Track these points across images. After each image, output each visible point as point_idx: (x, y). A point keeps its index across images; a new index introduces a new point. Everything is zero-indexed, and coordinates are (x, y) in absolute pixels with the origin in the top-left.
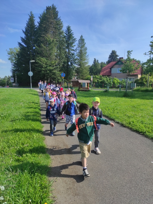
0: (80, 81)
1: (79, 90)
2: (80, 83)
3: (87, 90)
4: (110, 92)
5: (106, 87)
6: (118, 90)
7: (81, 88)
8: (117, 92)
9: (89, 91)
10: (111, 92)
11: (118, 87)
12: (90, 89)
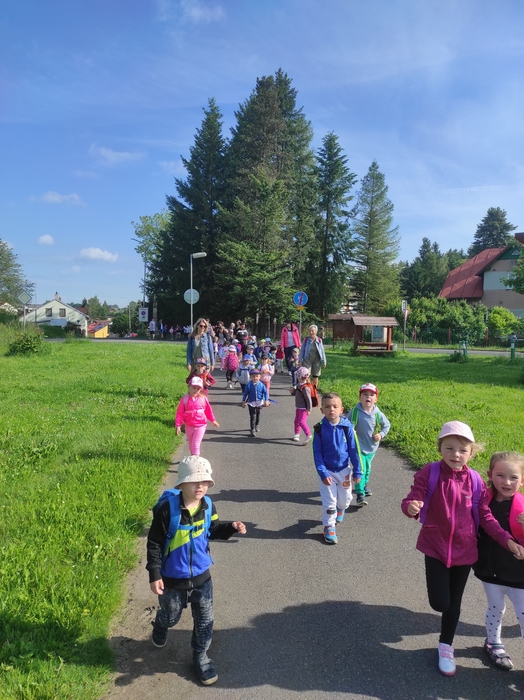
0: (359, 320)
1: (354, 353)
2: (360, 328)
3: (385, 353)
4: (472, 360)
6: (506, 354)
7: (363, 345)
9: (392, 355)
12: (396, 347)
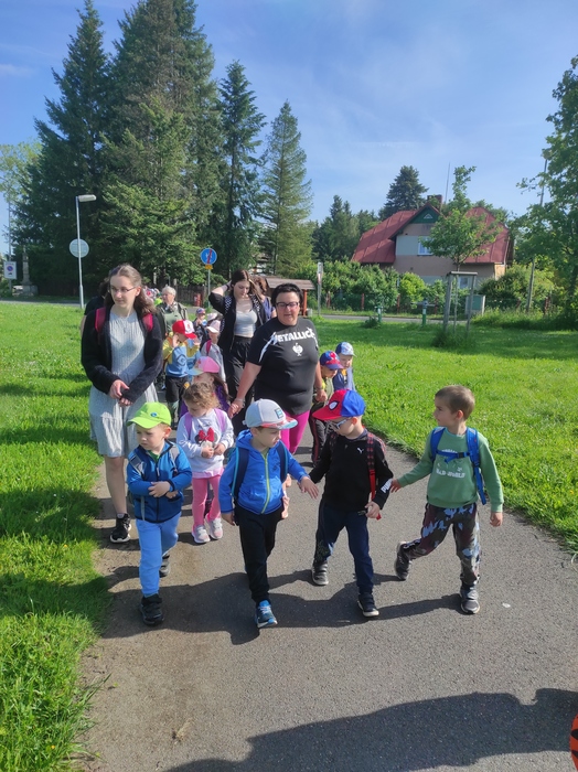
0: (273, 282)
4: (386, 326)
5: (371, 308)
6: (418, 320)
8: (411, 327)
10: (392, 326)
11: (417, 311)
12: (311, 313)
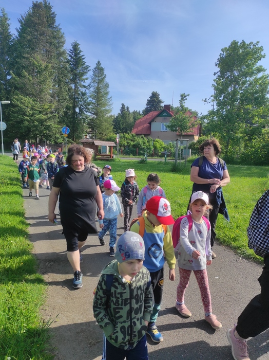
0: (97, 143)
1: (95, 159)
2: (97, 146)
3: (109, 159)
4: (149, 162)
5: (143, 155)
6: (163, 160)
7: (98, 155)
8: (160, 163)
9: (113, 160)
10: (151, 163)
11: (162, 155)
12: (115, 157)
